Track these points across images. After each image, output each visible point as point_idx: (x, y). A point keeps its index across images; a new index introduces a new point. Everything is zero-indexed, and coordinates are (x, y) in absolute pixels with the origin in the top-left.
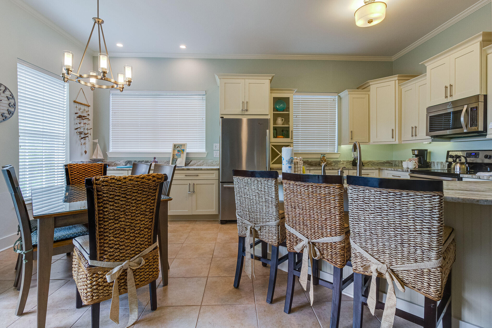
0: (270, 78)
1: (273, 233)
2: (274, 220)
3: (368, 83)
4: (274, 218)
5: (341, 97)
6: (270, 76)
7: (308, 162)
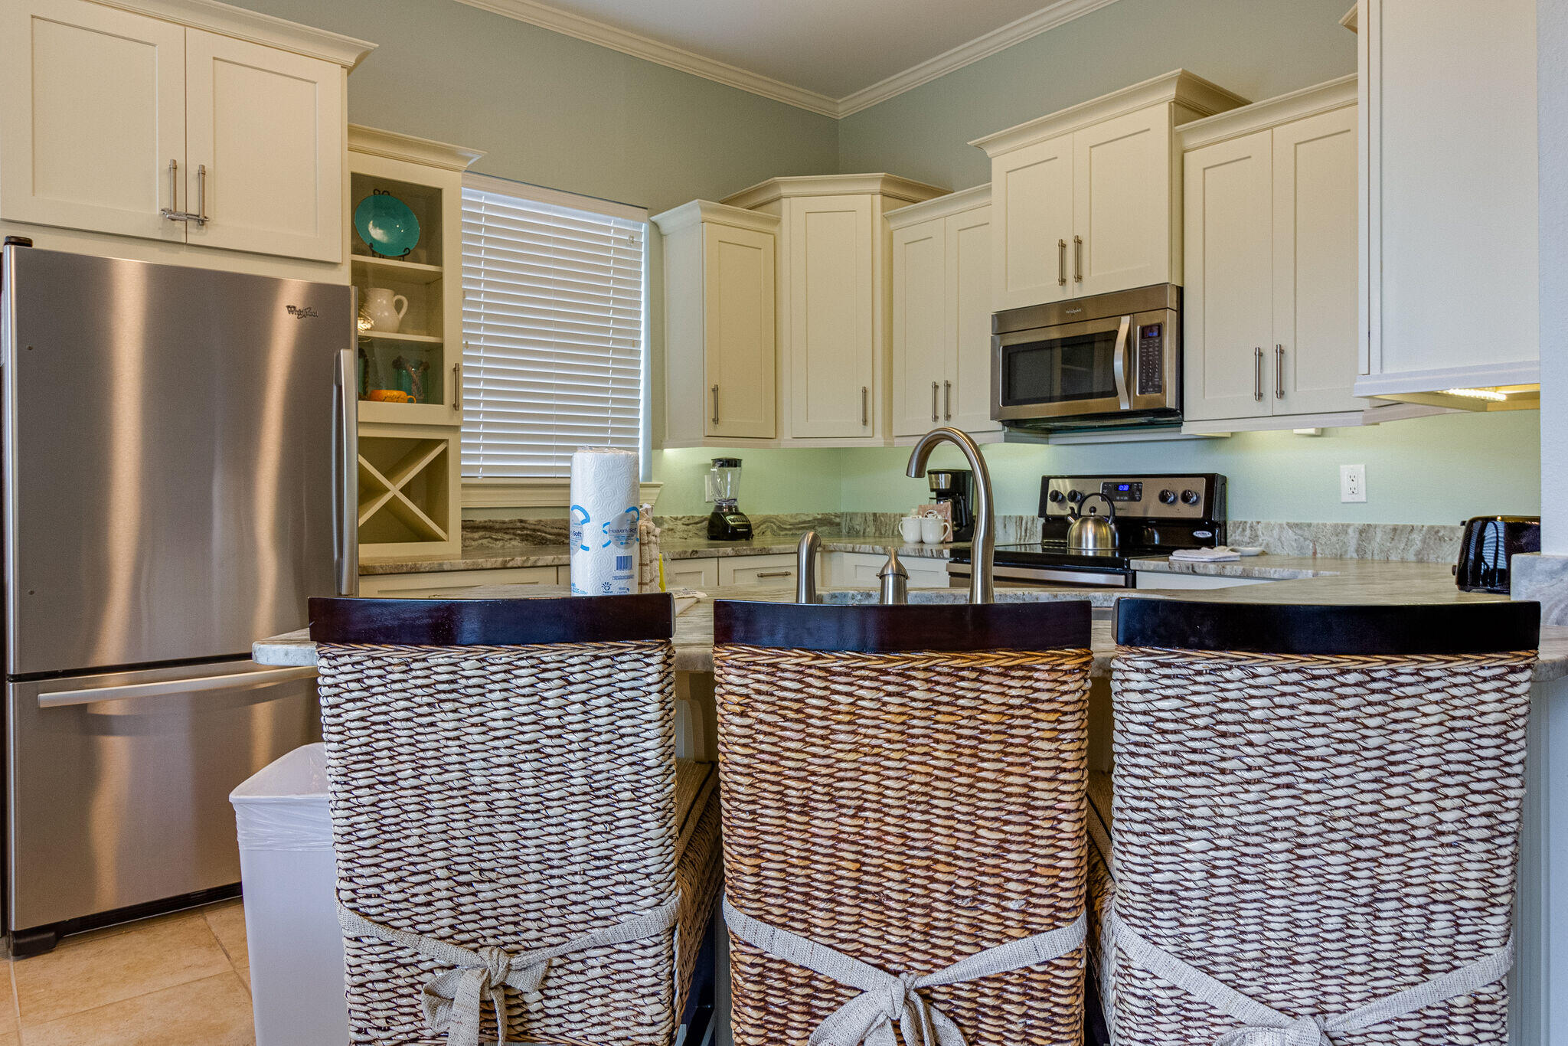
0: (351, 60)
1: (642, 981)
2: (651, 901)
3: (776, 185)
4: (652, 890)
5: (664, 229)
6: (348, 47)
7: (524, 528)
